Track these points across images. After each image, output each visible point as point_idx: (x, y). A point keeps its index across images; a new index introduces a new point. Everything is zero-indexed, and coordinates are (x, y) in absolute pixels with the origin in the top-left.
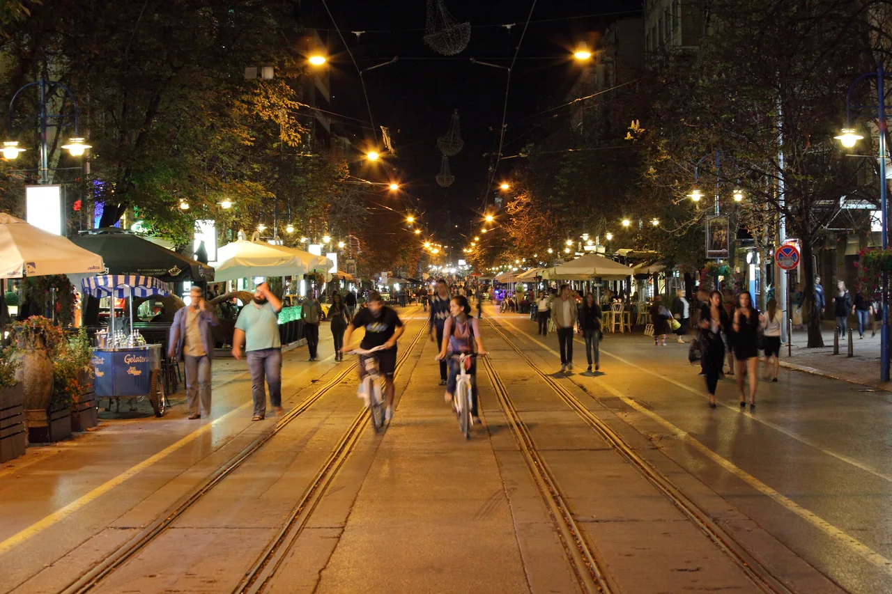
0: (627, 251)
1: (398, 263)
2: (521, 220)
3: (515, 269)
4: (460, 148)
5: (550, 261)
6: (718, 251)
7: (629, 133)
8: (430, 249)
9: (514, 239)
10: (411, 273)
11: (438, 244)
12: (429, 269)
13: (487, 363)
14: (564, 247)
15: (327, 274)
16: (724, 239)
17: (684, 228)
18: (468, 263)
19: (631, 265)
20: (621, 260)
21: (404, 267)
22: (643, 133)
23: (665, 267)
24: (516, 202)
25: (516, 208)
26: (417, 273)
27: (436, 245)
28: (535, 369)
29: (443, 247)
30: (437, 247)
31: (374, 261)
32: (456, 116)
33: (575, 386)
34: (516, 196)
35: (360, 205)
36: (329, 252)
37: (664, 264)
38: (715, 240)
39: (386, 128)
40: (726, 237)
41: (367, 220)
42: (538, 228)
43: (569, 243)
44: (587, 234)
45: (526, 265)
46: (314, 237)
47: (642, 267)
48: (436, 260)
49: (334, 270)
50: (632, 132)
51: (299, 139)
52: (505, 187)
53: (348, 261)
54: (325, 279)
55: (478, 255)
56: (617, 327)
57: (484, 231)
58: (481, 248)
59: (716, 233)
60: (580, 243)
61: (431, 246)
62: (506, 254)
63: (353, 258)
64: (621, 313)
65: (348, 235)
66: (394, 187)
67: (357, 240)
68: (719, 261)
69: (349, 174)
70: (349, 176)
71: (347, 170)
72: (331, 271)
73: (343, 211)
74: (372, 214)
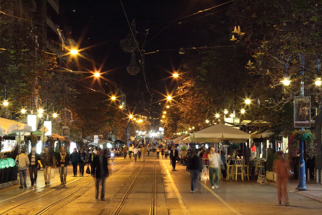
0: (248, 122)
1: (107, 129)
2: (187, 99)
4: (137, 47)
6: (302, 122)
7: (233, 36)
8: (135, 119)
9: (183, 112)
10: (119, 136)
12: (136, 133)
15: (44, 136)
16: (307, 113)
17: (280, 105)
19: (250, 132)
20: (244, 128)
21: (112, 132)
23: (273, 133)
24: (184, 87)
25: (184, 91)
26: (125, 136)
31: (85, 127)
32: (133, 24)
34: (184, 82)
37: (272, 132)
38: (300, 114)
40: (309, 112)
42: (199, 105)
47: (257, 134)
48: (142, 127)
49: (49, 133)
50: (236, 35)
52: (176, 75)
53: (63, 127)
54: (42, 139)
55: (167, 124)
56: (239, 177)
57: (168, 107)
58: (168, 118)
59: (301, 109)
61: (135, 117)
63: (67, 125)
64: (242, 166)
65: (64, 108)
66: (97, 75)
67: (70, 112)
68: (303, 130)
69: (57, 65)
70: (57, 66)
71: (56, 61)
72: (47, 134)
73: (60, 91)
74: (80, 93)
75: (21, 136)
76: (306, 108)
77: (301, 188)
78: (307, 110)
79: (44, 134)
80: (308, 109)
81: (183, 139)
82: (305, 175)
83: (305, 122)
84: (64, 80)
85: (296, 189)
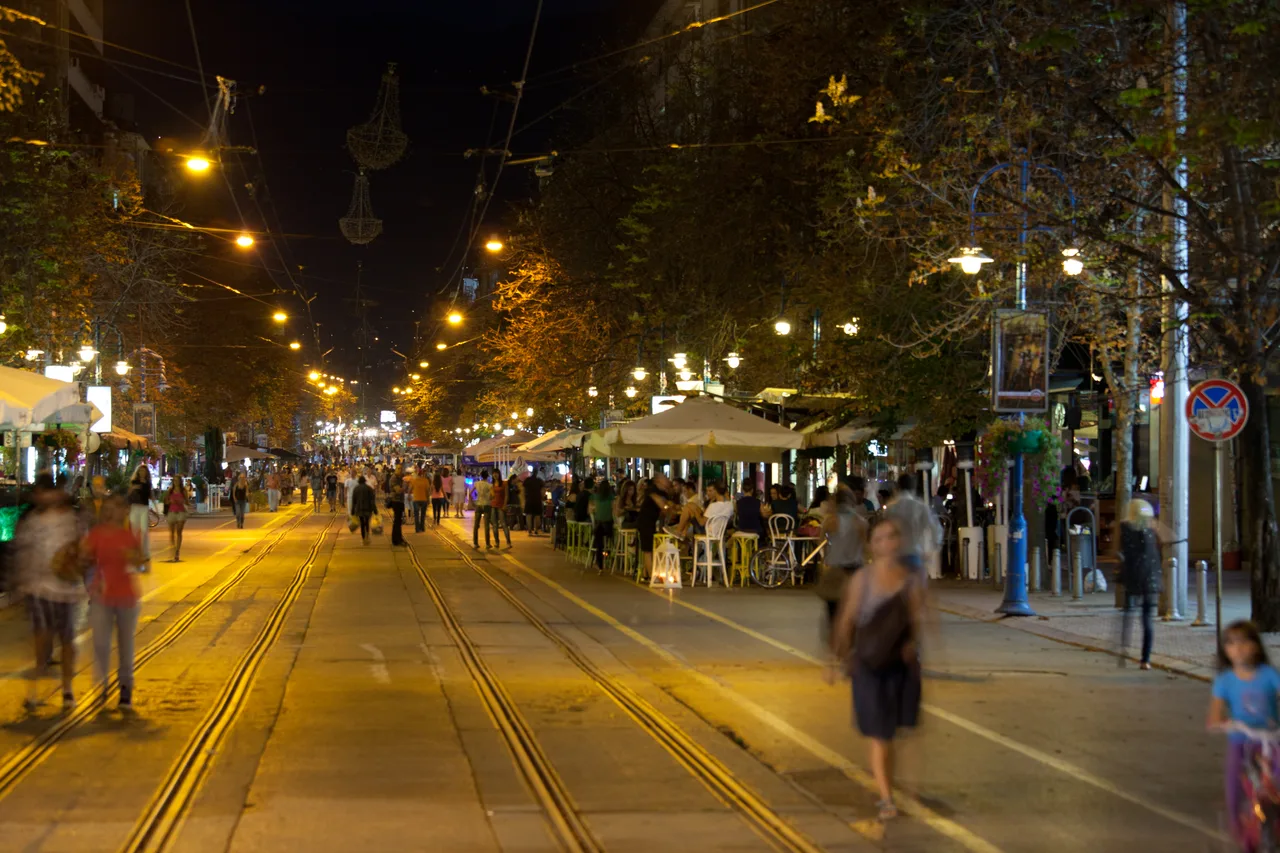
0: (786, 393)
1: (251, 413)
3: (509, 433)
4: (400, 152)
5: (590, 418)
6: (1022, 394)
7: (819, 106)
8: (322, 385)
9: (513, 365)
10: (278, 436)
11: (336, 375)
12: (318, 429)
13: (471, 655)
14: (628, 381)
15: (89, 434)
16: (1036, 365)
17: (936, 339)
18: (400, 418)
19: (793, 425)
20: (771, 413)
21: (263, 423)
22: (856, 105)
24: (518, 283)
25: (517, 295)
26: (291, 436)
27: (332, 378)
28: (595, 677)
29: (347, 384)
30: (336, 383)
32: (390, 78)
33: (710, 729)
34: (519, 269)
35: (168, 279)
36: (93, 383)
38: (1015, 367)
39: (231, 83)
40: (1042, 361)
41: (182, 315)
42: (566, 340)
43: (640, 374)
44: (684, 355)
45: (534, 424)
46: (61, 348)
48: (333, 410)
49: (104, 425)
50: (828, 103)
51: (15, 96)
52: (494, 247)
53: (137, 407)
54: (83, 445)
55: (425, 400)
57: (441, 347)
58: (434, 385)
59: (1017, 352)
60: (663, 376)
61: (322, 379)
62: (490, 400)
63: (149, 401)
65: (139, 348)
66: (245, 241)
67: (158, 360)
68: (1023, 418)
69: (141, 206)
70: (142, 210)
71: (137, 195)
72: (96, 428)
73: (128, 292)
74: (194, 300)
75: (22, 434)
76: (1033, 349)
77: (1015, 610)
78: (1037, 355)
79: (89, 427)
80: (1040, 350)
81: (515, 447)
82: (1026, 567)
83: (1029, 394)
84: (143, 258)
85: (996, 611)
